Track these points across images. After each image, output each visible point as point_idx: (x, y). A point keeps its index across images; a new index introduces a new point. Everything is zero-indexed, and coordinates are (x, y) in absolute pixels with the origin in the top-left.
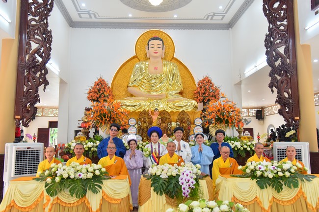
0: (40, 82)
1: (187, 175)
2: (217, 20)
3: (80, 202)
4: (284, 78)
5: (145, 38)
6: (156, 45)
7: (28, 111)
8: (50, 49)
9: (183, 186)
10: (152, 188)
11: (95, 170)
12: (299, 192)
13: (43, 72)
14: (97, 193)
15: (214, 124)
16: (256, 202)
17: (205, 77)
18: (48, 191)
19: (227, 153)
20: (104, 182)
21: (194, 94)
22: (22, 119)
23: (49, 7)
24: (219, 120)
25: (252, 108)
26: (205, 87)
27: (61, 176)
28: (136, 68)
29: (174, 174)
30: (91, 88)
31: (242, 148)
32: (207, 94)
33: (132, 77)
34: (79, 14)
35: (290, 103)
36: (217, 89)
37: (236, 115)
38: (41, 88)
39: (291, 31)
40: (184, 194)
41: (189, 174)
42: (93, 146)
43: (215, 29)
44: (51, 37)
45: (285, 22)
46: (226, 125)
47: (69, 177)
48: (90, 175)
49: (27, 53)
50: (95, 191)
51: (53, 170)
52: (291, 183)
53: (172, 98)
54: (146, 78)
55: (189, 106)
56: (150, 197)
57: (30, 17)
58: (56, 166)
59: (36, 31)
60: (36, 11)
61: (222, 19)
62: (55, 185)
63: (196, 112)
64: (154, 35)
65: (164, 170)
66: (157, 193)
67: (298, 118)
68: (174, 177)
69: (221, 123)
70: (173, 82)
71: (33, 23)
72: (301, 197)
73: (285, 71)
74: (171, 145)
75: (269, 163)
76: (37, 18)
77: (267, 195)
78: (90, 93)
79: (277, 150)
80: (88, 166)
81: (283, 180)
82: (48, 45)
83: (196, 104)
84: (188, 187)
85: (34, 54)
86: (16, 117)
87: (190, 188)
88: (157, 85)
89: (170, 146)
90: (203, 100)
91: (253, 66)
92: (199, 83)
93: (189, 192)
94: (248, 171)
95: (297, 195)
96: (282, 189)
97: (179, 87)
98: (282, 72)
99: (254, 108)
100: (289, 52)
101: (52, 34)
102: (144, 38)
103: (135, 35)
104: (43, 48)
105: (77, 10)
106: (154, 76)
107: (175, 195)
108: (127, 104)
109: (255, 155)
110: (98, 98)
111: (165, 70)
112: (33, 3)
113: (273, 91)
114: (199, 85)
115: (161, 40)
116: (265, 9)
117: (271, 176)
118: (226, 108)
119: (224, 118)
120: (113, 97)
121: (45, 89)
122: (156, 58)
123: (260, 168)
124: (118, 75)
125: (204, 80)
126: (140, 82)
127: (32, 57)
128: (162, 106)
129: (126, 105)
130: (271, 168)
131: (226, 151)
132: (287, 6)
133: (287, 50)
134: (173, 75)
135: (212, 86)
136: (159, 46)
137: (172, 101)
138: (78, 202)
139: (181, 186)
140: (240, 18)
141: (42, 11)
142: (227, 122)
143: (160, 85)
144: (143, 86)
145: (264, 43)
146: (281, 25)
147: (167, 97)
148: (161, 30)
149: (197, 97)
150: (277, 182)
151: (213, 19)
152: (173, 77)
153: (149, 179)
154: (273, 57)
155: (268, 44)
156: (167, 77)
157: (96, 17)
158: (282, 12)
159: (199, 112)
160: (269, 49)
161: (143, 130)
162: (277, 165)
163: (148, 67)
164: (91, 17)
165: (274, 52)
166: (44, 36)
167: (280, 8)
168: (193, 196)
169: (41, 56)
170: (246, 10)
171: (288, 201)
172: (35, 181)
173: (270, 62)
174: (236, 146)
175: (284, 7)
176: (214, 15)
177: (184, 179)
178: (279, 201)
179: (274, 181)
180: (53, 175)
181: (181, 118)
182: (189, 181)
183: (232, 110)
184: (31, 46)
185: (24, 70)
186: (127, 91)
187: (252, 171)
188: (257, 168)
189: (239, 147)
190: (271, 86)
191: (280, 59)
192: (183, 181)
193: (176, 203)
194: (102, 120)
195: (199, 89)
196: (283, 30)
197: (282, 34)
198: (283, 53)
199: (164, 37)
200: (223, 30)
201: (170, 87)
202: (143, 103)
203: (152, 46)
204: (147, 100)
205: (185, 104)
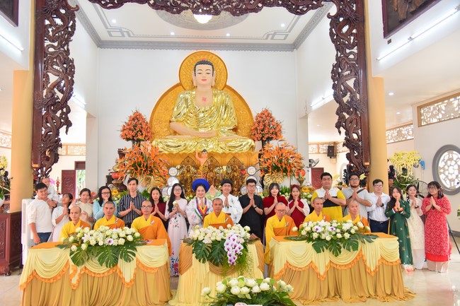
0: (61, 122)
1: (234, 240)
2: (279, 39)
3: (111, 272)
4: (354, 117)
5: (191, 61)
6: (204, 70)
7: (48, 159)
8: (72, 82)
9: (229, 253)
10: (194, 255)
11: (127, 235)
12: (359, 255)
13: (65, 110)
14: (130, 261)
15: (270, 174)
16: (311, 268)
17: (264, 110)
18: (74, 260)
19: (283, 211)
20: (138, 248)
21: (251, 130)
22: (41, 168)
23: (70, 29)
24: (276, 168)
25: (323, 144)
26: (263, 121)
27: (88, 243)
28: (180, 99)
29: (219, 239)
30: (124, 124)
32: (266, 131)
33: (175, 109)
34: (109, 32)
35: (359, 146)
36: (278, 125)
37: (296, 162)
38: (63, 130)
39: (362, 61)
40: (230, 261)
41: (236, 238)
43: (277, 51)
44: (73, 67)
45: (355, 50)
46: (285, 174)
47: (97, 244)
48: (122, 242)
49: (44, 87)
50: (128, 260)
51: (79, 236)
52: (351, 245)
53: (224, 136)
54: (192, 111)
55: (245, 146)
56: (191, 265)
57: (47, 43)
58: (82, 231)
59: (55, 60)
60: (54, 35)
61: (285, 39)
62: (82, 253)
64: (201, 58)
65: (207, 234)
66: (200, 261)
67: (368, 164)
68: (219, 242)
69: (278, 171)
70: (225, 115)
71: (51, 50)
72: (361, 259)
73: (353, 108)
74: (218, 203)
75: (328, 224)
76: (56, 44)
77: (323, 260)
78: (124, 130)
80: (119, 230)
81: (342, 242)
82: (70, 78)
83: (253, 144)
84: (234, 253)
85: (53, 89)
86: (34, 166)
87: (236, 254)
88: (206, 120)
89: (216, 204)
90: (262, 138)
91: (320, 98)
92: (257, 117)
93: (236, 258)
94: (304, 233)
95: (356, 258)
96: (340, 252)
97: (232, 123)
98: (351, 110)
99: (326, 143)
100: (359, 85)
101: (75, 63)
102: (189, 61)
103: (178, 57)
104: (63, 82)
105: (107, 28)
106: (203, 109)
107: (220, 261)
108: (169, 144)
109: (314, 211)
110: (133, 137)
111: (216, 101)
112: (50, 26)
113: (340, 132)
114: (257, 119)
115: (211, 64)
116: (331, 34)
117: (328, 238)
119: (282, 166)
120: (153, 136)
121: (67, 131)
122: (204, 86)
123: (317, 229)
124: (159, 108)
125: (263, 114)
126: (184, 116)
127: (50, 92)
128: (211, 147)
129: (168, 146)
130: (329, 228)
131: (282, 209)
132: (358, 31)
133: (357, 84)
134: (226, 107)
135: (272, 121)
136: (208, 72)
137: (224, 140)
138: (108, 271)
139: (227, 252)
140: (306, 38)
141: (62, 35)
142: (285, 171)
143: (210, 120)
144: (188, 121)
145: (331, 75)
146: (351, 53)
147: (218, 135)
148: (211, 51)
149: (255, 134)
150: (334, 245)
151: (275, 38)
152: (225, 110)
153: (190, 244)
154: (341, 91)
155: (335, 76)
157: (129, 36)
158: (352, 38)
159: (256, 152)
160: (336, 82)
162: (336, 225)
163: (194, 98)
164: (123, 36)
165: (342, 86)
166: (65, 66)
167: (349, 33)
168: (240, 263)
169: (62, 91)
170: (312, 29)
171: (345, 265)
172: (58, 249)
173: (337, 98)
175: (354, 31)
176: (275, 34)
177: (230, 244)
178: (337, 265)
179: (332, 243)
180: (79, 242)
182: (235, 246)
183: (291, 156)
184: (49, 79)
185: (41, 109)
186: (169, 127)
187: (308, 233)
188: (314, 230)
190: (338, 126)
191: (349, 93)
192: (229, 246)
193: (221, 271)
195: (256, 124)
196: (353, 60)
197: (352, 64)
198: (352, 86)
199: (215, 59)
200: (286, 51)
201: (222, 123)
202: (189, 143)
203: (200, 72)
204: (193, 139)
205: (240, 144)
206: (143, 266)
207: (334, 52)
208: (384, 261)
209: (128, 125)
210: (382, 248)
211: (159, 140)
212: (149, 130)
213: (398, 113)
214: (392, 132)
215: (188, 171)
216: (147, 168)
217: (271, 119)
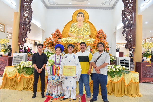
0: (28, 29)
2: (107, 5)
3: (30, 77)
4: (129, 29)
6: (80, 15)
7: (23, 41)
8: (32, 16)
12: (122, 78)
13: (29, 25)
17: (100, 29)
18: (19, 72)
21: (96, 36)
22: (21, 44)
25: (124, 44)
26: (100, 33)
27: (23, 66)
28: (72, 25)
33: (70, 29)
34: (50, 3)
35: (131, 41)
36: (105, 35)
38: (28, 32)
39: (134, 9)
43: (107, 9)
44: (32, 11)
45: (132, 5)
49: (23, 18)
51: (21, 64)
52: (119, 74)
57: (25, 3)
59: (27, 9)
60: (27, 1)
61: (109, 5)
67: (134, 47)
70: (87, 31)
71: (26, 6)
76: (27, 4)
78: (53, 35)
79: (119, 61)
81: (115, 73)
82: (31, 15)
85: (25, 18)
86: (19, 43)
91: (120, 25)
92: (98, 32)
96: (114, 77)
97: (89, 34)
98: (129, 27)
100: (132, 18)
101: (33, 10)
102: (76, 13)
103: (72, 12)
105: (49, 2)
106: (79, 29)
108: (67, 40)
111: (84, 26)
113: (124, 35)
115: (83, 14)
117: (110, 71)
121: (29, 32)
122: (80, 21)
125: (100, 31)
126: (73, 31)
127: (25, 19)
128: (81, 41)
130: (111, 67)
133: (131, 17)
134: (87, 28)
136: (82, 16)
137: (85, 39)
140: (117, 4)
141: (29, 1)
144: (74, 33)
145: (121, 14)
146: (130, 6)
147: (83, 38)
148: (83, 10)
151: (105, 5)
154: (125, 20)
155: (123, 14)
156: (84, 29)
157: (56, 4)
160: (123, 17)
162: (114, 66)
163: (77, 25)
164: (54, 4)
165: (126, 18)
166: (30, 11)
169: (28, 19)
171: (116, 82)
176: (105, 3)
178: (113, 82)
179: (111, 73)
180: (20, 66)
184: (24, 15)
185: (22, 25)
194: (49, 45)
195: (98, 34)
196: (130, 8)
197: (130, 10)
198: (130, 18)
199: (85, 12)
200: (110, 9)
201: (86, 33)
203: (79, 16)
204: (75, 39)
205: (91, 40)
207: (123, 5)
208: (132, 82)
209: (54, 33)
210: (132, 76)
211: (63, 38)
212: (61, 35)
213: (150, 32)
214: (149, 39)
216: (52, 45)
217: (103, 33)
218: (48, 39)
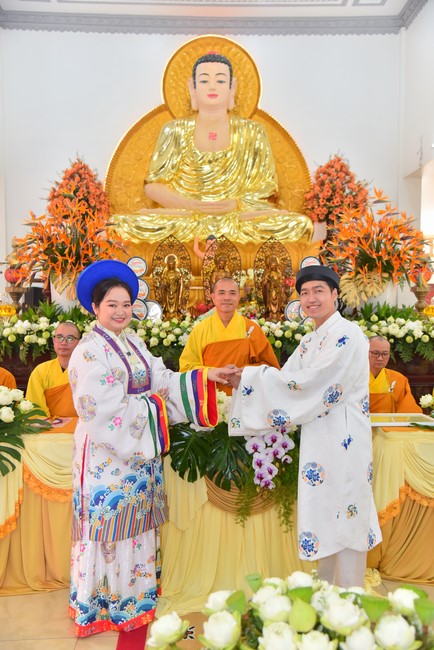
2: (370, 5)
5: (188, 58)
6: (212, 74)
9: (256, 456)
14: (6, 471)
15: (353, 274)
17: (333, 158)
19: (384, 354)
21: (307, 200)
24: (366, 262)
26: (331, 182)
28: (164, 137)
30: (54, 186)
31: (426, 339)
32: (336, 200)
33: (155, 158)
36: (360, 189)
37: (412, 249)
40: (261, 478)
42: (29, 332)
43: (365, 33)
46: (386, 275)
53: (250, 209)
54: (188, 161)
55: (293, 229)
61: (382, 2)
63: (308, 243)
64: (208, 50)
69: (371, 269)
70: (255, 171)
78: (54, 197)
83: (310, 225)
84: (271, 458)
87: (276, 460)
88: (215, 179)
90: (327, 216)
92: (318, 173)
93: (276, 471)
102: (183, 59)
103: (161, 49)
106: (210, 157)
107: (235, 478)
108: (142, 224)
111: (236, 140)
114: (317, 178)
115: (226, 62)
118: (386, 230)
119: (380, 258)
120: (111, 209)
124: (123, 155)
125: (330, 166)
126: (173, 171)
129: (138, 228)
134: (256, 154)
135: (349, 182)
136: (221, 78)
137: (250, 218)
139: (251, 457)
142: (388, 268)
143: (223, 178)
144: (182, 182)
147: (238, 208)
148: (226, 37)
149: (313, 208)
151: (361, 2)
152: (254, 160)
156: (239, 157)
159: (315, 244)
161: (166, 288)
163: (193, 133)
174: (410, 333)
181: (266, 258)
182: (274, 440)
183: (401, 235)
186: (144, 196)
189: (418, 334)
192: (258, 441)
193: (237, 504)
194: (54, 260)
195: (317, 188)
199: (236, 54)
200: (384, 34)
201: (248, 184)
202: (181, 223)
203: (204, 78)
204: (190, 216)
205: (283, 225)
206: (40, 485)
212: (102, 199)
215: (171, 268)
216: (78, 257)
217: (347, 178)
218: (44, 223)
